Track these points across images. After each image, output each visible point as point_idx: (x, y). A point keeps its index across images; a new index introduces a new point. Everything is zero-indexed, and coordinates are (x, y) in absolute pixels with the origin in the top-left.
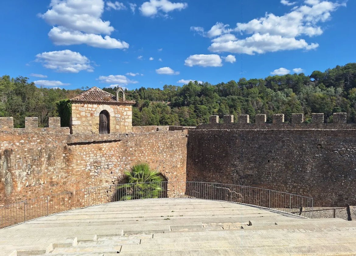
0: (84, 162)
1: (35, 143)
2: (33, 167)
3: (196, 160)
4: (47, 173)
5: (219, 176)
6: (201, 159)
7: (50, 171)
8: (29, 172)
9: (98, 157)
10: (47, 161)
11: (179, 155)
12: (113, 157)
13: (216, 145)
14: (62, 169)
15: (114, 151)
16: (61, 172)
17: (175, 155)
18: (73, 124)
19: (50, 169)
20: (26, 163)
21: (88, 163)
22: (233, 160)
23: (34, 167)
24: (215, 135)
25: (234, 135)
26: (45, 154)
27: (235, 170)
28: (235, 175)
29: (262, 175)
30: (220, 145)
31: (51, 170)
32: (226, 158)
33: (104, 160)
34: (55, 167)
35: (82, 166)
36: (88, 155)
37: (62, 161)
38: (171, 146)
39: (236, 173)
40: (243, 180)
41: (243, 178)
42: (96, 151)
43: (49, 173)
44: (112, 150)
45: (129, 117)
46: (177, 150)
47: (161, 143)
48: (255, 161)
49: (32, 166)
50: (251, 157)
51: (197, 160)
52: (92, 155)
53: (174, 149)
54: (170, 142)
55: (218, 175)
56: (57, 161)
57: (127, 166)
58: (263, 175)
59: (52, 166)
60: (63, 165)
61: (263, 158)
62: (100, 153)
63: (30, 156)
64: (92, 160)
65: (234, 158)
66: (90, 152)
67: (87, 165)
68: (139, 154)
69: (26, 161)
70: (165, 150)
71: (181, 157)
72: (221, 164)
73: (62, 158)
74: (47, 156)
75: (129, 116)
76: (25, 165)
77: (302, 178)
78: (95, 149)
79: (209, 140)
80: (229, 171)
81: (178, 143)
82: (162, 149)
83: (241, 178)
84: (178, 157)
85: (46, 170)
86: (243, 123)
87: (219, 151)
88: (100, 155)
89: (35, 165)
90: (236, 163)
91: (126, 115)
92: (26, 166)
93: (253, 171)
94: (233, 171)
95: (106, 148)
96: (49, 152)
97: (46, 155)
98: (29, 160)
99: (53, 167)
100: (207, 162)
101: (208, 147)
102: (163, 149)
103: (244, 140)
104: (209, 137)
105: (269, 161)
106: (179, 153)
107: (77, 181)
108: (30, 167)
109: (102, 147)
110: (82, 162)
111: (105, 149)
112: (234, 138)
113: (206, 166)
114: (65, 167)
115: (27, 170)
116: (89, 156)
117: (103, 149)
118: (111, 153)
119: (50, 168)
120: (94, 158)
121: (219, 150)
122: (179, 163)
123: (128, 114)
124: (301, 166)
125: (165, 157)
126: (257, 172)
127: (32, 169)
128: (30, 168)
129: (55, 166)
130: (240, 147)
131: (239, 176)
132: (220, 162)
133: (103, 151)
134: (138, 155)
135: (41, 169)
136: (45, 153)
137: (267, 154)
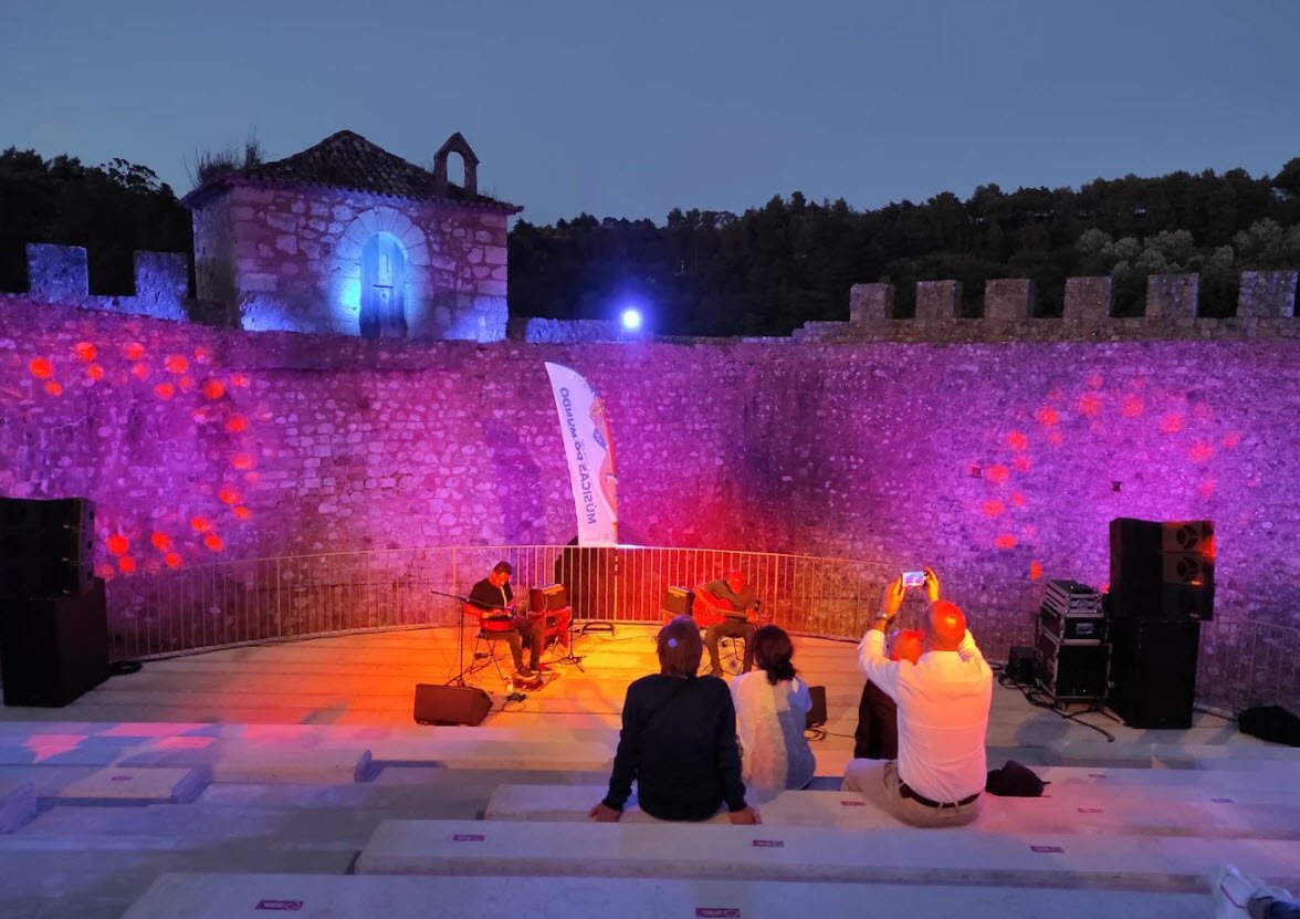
0: (291, 453)
1: (66, 355)
2: (60, 463)
3: (785, 479)
4: (127, 490)
5: (881, 548)
6: (804, 471)
7: (138, 485)
8: (45, 484)
9: (356, 438)
10: (124, 442)
11: (711, 455)
12: (422, 445)
13: (876, 411)
14: (191, 479)
15: (424, 418)
16: (187, 491)
17: (694, 454)
18: (244, 289)
19: (139, 478)
20: (31, 444)
21: (308, 463)
22: (950, 478)
23: (66, 461)
24: (873, 368)
25: (962, 368)
26: (113, 411)
27: (955, 522)
28: (954, 543)
29: (1079, 548)
30: (895, 414)
31: (146, 483)
32: (918, 471)
33: (382, 454)
34: (161, 469)
35: (284, 475)
36: (308, 429)
37: (190, 444)
38: (676, 408)
39: (960, 538)
40: (989, 567)
41: (992, 559)
42: (342, 409)
43: (134, 494)
44: (416, 412)
45: (495, 273)
46: (703, 431)
47: (631, 397)
48: (1052, 486)
49: (55, 457)
50: (1035, 465)
51: (788, 478)
52: (326, 428)
53: (689, 427)
54: (674, 394)
55: (877, 544)
56: (172, 445)
57: (481, 486)
58: (1086, 547)
59: (149, 466)
60: (197, 463)
61: (1089, 471)
62: (364, 421)
63: (46, 413)
64: (325, 452)
65: (953, 470)
66: (319, 416)
67: (304, 468)
68: (534, 437)
69: (29, 435)
70: (651, 427)
71: (719, 462)
72: (895, 497)
73: (193, 430)
74: (124, 420)
75: (494, 267)
76: (25, 452)
77: (1274, 563)
78: (339, 400)
79: (846, 391)
80: (928, 528)
81: (709, 400)
82: (634, 421)
83: (980, 560)
84: (703, 460)
85: (121, 482)
86: (1005, 317)
87: (890, 439)
88: (364, 432)
89: (71, 455)
90: (961, 490)
91: (483, 263)
92: (31, 456)
93: (1039, 530)
94: (948, 529)
95: (391, 403)
96: (133, 401)
97: (119, 414)
98: (43, 432)
99: (151, 470)
100: (832, 487)
101: (839, 418)
102: (643, 421)
103: (1006, 389)
104: (845, 375)
105: (1117, 487)
106: (711, 445)
107: (260, 534)
108: (48, 463)
109: (373, 396)
110: (282, 454)
111: (385, 405)
112: (961, 381)
113: (826, 505)
114: (207, 471)
115: (34, 473)
116: (315, 432)
117: (377, 406)
118: (412, 426)
119: (138, 472)
120: (335, 441)
121: (888, 433)
122: (711, 490)
123: (488, 261)
124: (1272, 510)
125: (648, 456)
126: (1055, 536)
127: (60, 470)
128: (49, 468)
129: (160, 462)
130: (986, 423)
131: (971, 549)
132: (892, 488)
133: (379, 412)
134: (528, 439)
135: (97, 474)
136: (117, 407)
137: (1110, 455)
